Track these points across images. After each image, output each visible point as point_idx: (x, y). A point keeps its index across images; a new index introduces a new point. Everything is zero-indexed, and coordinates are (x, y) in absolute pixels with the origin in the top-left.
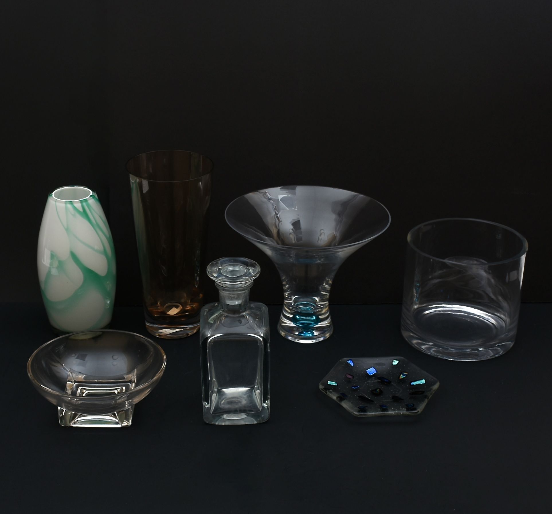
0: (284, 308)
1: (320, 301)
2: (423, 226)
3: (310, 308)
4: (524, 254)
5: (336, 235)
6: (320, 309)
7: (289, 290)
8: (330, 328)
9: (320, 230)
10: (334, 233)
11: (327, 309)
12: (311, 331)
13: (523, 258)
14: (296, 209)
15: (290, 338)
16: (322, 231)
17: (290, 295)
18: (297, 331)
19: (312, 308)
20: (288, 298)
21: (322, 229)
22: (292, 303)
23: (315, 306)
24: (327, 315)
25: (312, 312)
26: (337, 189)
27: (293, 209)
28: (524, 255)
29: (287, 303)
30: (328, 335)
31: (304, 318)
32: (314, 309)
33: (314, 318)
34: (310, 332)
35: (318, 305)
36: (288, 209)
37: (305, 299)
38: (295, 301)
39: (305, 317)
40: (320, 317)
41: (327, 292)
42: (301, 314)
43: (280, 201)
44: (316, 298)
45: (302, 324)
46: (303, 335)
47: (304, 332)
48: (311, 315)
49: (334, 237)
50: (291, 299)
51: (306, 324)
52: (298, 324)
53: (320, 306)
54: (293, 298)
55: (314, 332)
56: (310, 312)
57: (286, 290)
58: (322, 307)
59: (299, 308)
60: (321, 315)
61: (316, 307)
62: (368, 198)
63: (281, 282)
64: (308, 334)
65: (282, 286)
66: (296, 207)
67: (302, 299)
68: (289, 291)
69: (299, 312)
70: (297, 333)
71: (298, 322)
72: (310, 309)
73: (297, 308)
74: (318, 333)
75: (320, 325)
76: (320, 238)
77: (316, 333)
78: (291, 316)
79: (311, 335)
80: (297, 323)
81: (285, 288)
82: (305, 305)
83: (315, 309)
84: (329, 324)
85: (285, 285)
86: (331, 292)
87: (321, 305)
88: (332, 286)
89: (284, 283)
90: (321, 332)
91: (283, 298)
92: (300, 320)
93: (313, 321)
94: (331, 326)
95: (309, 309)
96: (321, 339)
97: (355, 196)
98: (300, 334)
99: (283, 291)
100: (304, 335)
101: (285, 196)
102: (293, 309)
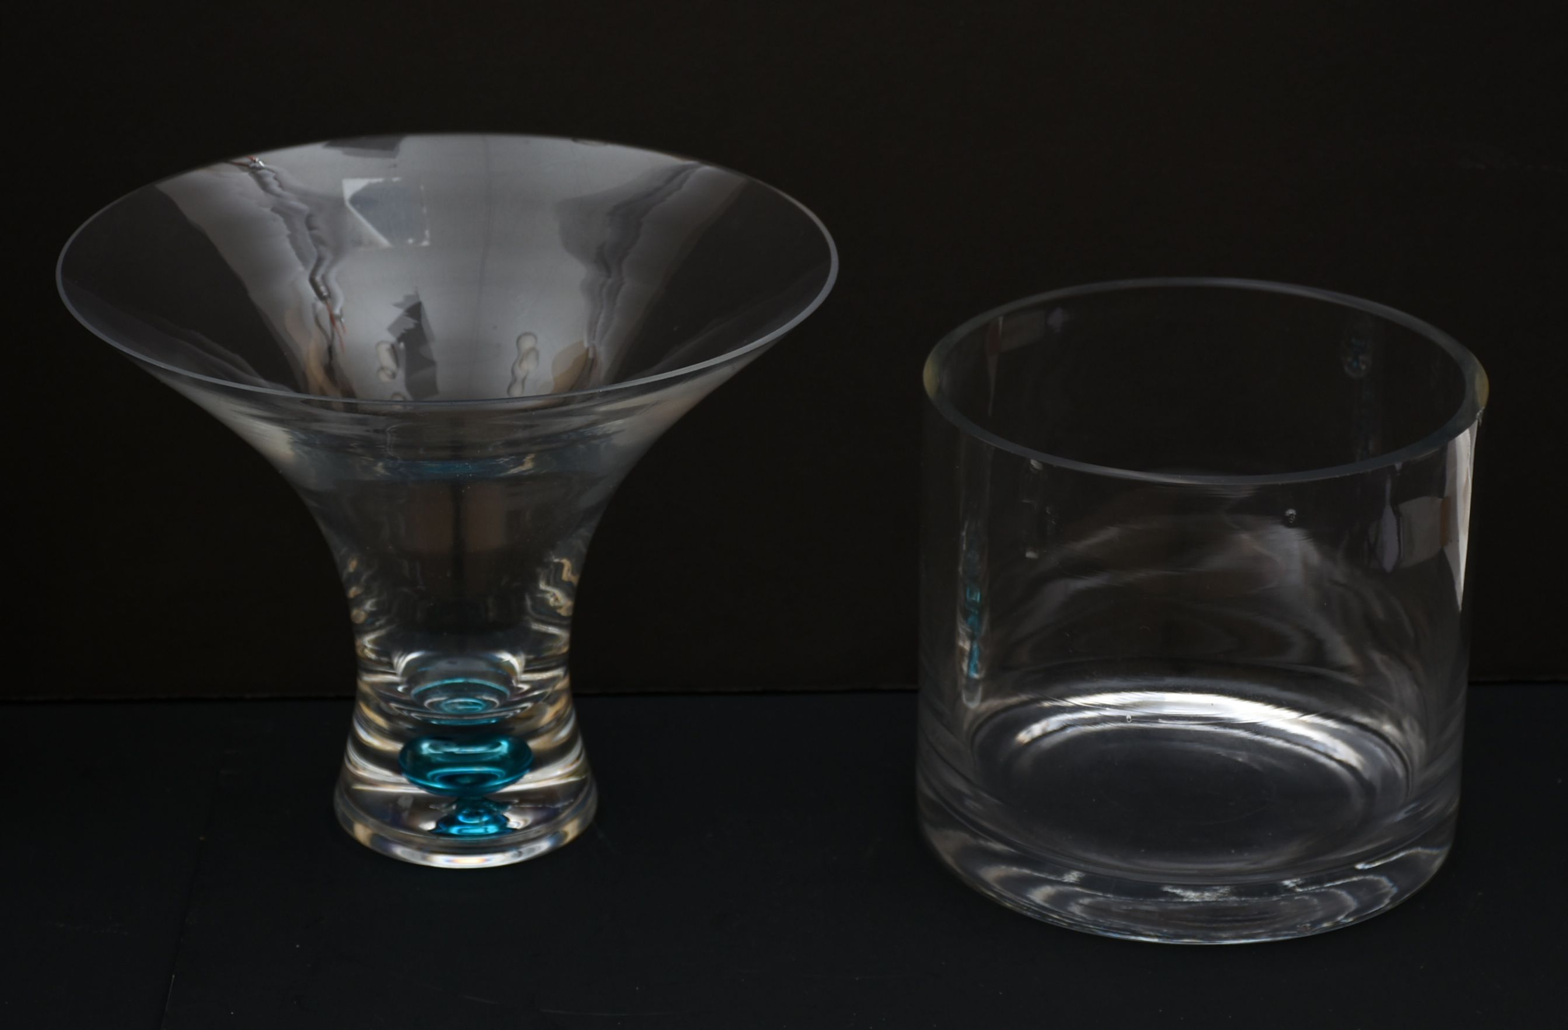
0: (362, 711)
1: (528, 668)
2: (1001, 319)
3: (485, 701)
4: (1467, 425)
5: (595, 354)
6: (528, 705)
7: (378, 624)
8: (581, 796)
9: (519, 339)
10: (586, 345)
11: (559, 706)
12: (489, 812)
13: (1465, 443)
14: (425, 243)
15: (400, 852)
16: (527, 343)
17: (387, 650)
18: (428, 815)
19: (493, 703)
20: (379, 663)
21: (526, 334)
22: (397, 684)
23: (508, 693)
24: (564, 733)
25: (493, 721)
26: (594, 143)
27: (411, 241)
28: (1467, 432)
29: (373, 685)
30: (571, 830)
31: (456, 750)
32: (502, 706)
33: (504, 747)
34: (485, 819)
35: (520, 686)
36: (384, 241)
37: (460, 664)
38: (413, 675)
39: (460, 744)
40: (533, 744)
41: (557, 621)
42: (442, 734)
43: (348, 204)
44: (506, 657)
45: (448, 779)
46: (454, 830)
47: (461, 818)
48: (487, 734)
49: (587, 365)
50: (391, 665)
51: (467, 781)
52: (433, 779)
53: (528, 691)
54: (402, 662)
55: (507, 814)
56: (485, 722)
57: (363, 624)
58: (536, 693)
59: (431, 704)
60: (535, 733)
61: (510, 697)
62: (735, 180)
63: (341, 590)
64: (481, 828)
65: (345, 606)
66: (427, 233)
67: (443, 665)
68: (380, 627)
69: (434, 722)
70: (430, 826)
71: (430, 774)
72: (484, 705)
73: (423, 707)
74: (526, 821)
75: (532, 781)
76: (520, 373)
77: (515, 821)
78: (394, 747)
79: (492, 829)
80: (426, 779)
81: (359, 615)
82: (457, 691)
83: (507, 705)
84: (572, 779)
85: (359, 602)
86: (576, 623)
87: (536, 685)
88: (579, 594)
89: (353, 592)
90: (540, 815)
91: (354, 665)
92: (440, 759)
93: (499, 762)
94: (586, 789)
95: (480, 708)
96: (544, 846)
97: (679, 171)
98: (444, 829)
99: (351, 632)
100: (460, 831)
101: (375, 181)
102: (405, 713)
